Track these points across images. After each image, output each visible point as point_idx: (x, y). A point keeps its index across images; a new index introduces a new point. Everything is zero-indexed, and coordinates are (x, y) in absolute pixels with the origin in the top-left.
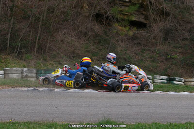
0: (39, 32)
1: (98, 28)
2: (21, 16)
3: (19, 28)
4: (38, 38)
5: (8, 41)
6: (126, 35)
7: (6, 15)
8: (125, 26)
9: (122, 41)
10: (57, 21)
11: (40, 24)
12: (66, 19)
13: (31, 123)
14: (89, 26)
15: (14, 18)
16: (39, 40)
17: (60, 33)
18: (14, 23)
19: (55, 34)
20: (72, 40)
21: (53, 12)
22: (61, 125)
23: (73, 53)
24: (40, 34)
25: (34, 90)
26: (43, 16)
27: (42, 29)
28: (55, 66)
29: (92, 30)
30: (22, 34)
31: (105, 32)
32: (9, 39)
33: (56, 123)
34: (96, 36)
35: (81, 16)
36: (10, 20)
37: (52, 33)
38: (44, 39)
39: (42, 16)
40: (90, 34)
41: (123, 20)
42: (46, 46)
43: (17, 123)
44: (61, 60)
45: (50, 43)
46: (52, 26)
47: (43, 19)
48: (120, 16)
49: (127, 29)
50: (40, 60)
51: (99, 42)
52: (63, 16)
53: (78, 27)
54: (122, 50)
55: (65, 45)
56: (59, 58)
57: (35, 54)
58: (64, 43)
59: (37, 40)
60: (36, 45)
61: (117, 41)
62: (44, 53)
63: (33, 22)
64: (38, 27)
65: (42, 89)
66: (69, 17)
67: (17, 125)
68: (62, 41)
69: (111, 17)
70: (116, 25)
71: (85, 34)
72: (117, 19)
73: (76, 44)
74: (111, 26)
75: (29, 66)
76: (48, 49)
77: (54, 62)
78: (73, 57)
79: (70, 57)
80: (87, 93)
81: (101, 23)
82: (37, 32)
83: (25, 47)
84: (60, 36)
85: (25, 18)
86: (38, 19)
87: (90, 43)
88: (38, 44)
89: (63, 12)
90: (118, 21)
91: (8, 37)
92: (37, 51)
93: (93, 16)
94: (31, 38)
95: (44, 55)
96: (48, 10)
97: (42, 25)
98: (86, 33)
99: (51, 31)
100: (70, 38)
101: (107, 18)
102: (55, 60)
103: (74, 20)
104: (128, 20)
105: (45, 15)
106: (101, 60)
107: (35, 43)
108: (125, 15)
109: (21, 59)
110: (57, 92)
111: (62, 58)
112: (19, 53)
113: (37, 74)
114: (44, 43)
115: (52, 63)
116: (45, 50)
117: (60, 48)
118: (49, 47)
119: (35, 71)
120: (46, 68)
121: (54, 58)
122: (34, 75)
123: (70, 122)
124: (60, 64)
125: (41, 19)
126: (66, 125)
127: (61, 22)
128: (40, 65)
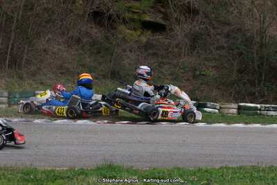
0: (12, 37)
1: (96, 32)
4: (10, 46)
6: (137, 42)
8: (135, 29)
9: (131, 51)
10: (38, 23)
11: (14, 26)
12: (50, 20)
14: (83, 29)
16: (12, 49)
17: (42, 39)
19: (35, 41)
20: (59, 49)
21: (32, 9)
22: (42, 172)
23: (61, 67)
24: (14, 41)
26: (18, 15)
27: (16, 33)
28: (35, 86)
29: (88, 34)
31: (107, 38)
33: (36, 169)
34: (94, 43)
35: (72, 14)
37: (31, 39)
38: (20, 48)
39: (16, 15)
40: (85, 40)
41: (133, 20)
42: (22, 58)
44: (43, 77)
45: (27, 54)
46: (30, 29)
47: (17, 19)
48: (128, 15)
49: (139, 33)
50: (13, 77)
51: (99, 52)
52: (46, 15)
53: (68, 30)
54: (130, 64)
55: (48, 57)
56: (40, 75)
57: (7, 69)
58: (47, 54)
59: (10, 49)
60: (8, 56)
61: (124, 51)
62: (19, 68)
63: (3, 23)
64: (11, 31)
65: (16, 120)
66: (55, 16)
68: (45, 50)
69: (115, 16)
70: (122, 27)
71: (78, 41)
72: (124, 19)
73: (65, 54)
74: (115, 29)
76: (25, 63)
77: (33, 80)
78: (61, 73)
79: (56, 74)
80: (81, 125)
81: (100, 24)
82: (10, 38)
84: (42, 44)
86: (10, 19)
87: (85, 53)
88: (10, 55)
89: (46, 10)
90: (125, 22)
92: (9, 65)
93: (89, 15)
95: (19, 71)
96: (26, 6)
97: (17, 28)
98: (79, 39)
99: (29, 36)
100: (57, 47)
101: (110, 17)
102: (35, 78)
103: (62, 20)
104: (140, 21)
105: (21, 13)
106: (101, 77)
108: (134, 13)
110: (38, 124)
111: (46, 75)
113: (9, 98)
114: (19, 53)
115: (31, 81)
116: (21, 63)
117: (41, 61)
118: (26, 59)
119: (6, 94)
120: (21, 90)
121: (33, 75)
122: (5, 100)
123: (56, 167)
124: (42, 83)
125: (15, 19)
126: (50, 172)
127: (45, 24)
128: (14, 85)
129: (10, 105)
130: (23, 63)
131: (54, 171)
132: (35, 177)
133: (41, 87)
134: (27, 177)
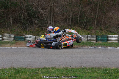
0: (97, 12)
2: (86, 3)
3: (85, 10)
4: (97, 16)
5: (79, 19)
7: (77, 2)
10: (108, 6)
11: (98, 8)
12: (114, 4)
13: (93, 68)
15: (82, 4)
16: (97, 17)
17: (110, 13)
18: (82, 8)
19: (107, 14)
20: (118, 17)
22: (112, 70)
24: (98, 14)
25: (95, 48)
26: (100, 3)
27: (99, 10)
28: (107, 33)
30: (87, 14)
32: (79, 17)
33: (109, 68)
36: (79, 6)
37: (105, 13)
38: (100, 17)
39: (99, 3)
42: (102, 21)
43: (85, 68)
44: (111, 29)
45: (104, 19)
46: (105, 9)
47: (99, 4)
50: (98, 29)
52: (112, 3)
55: (113, 20)
56: (109, 28)
57: (95, 26)
58: (112, 19)
59: (96, 17)
60: (96, 21)
62: (101, 25)
63: (94, 6)
64: (97, 10)
65: (100, 48)
66: (116, 3)
67: (85, 70)
68: (111, 18)
75: (91, 33)
77: (107, 31)
79: (116, 28)
82: (96, 13)
83: (89, 22)
84: (110, 15)
85: (88, 4)
88: (97, 20)
89: (112, 0)
91: (79, 16)
92: (96, 24)
94: (92, 16)
95: (101, 27)
99: (105, 12)
102: (107, 30)
105: (101, 2)
107: (95, 19)
109: (86, 29)
110: (109, 49)
111: (112, 28)
112: (85, 26)
113: (96, 38)
114: (100, 19)
115: (106, 31)
116: (101, 23)
117: (110, 22)
118: (104, 22)
119: (95, 37)
120: (102, 35)
121: (107, 28)
122: (95, 39)
123: (118, 67)
124: (110, 32)
125: (99, 5)
126: (115, 69)
127: (111, 6)
128: (98, 32)
129: (97, 41)
130: (102, 23)
131: (117, 69)
132: (109, 72)
133: (110, 33)
134: (106, 72)
